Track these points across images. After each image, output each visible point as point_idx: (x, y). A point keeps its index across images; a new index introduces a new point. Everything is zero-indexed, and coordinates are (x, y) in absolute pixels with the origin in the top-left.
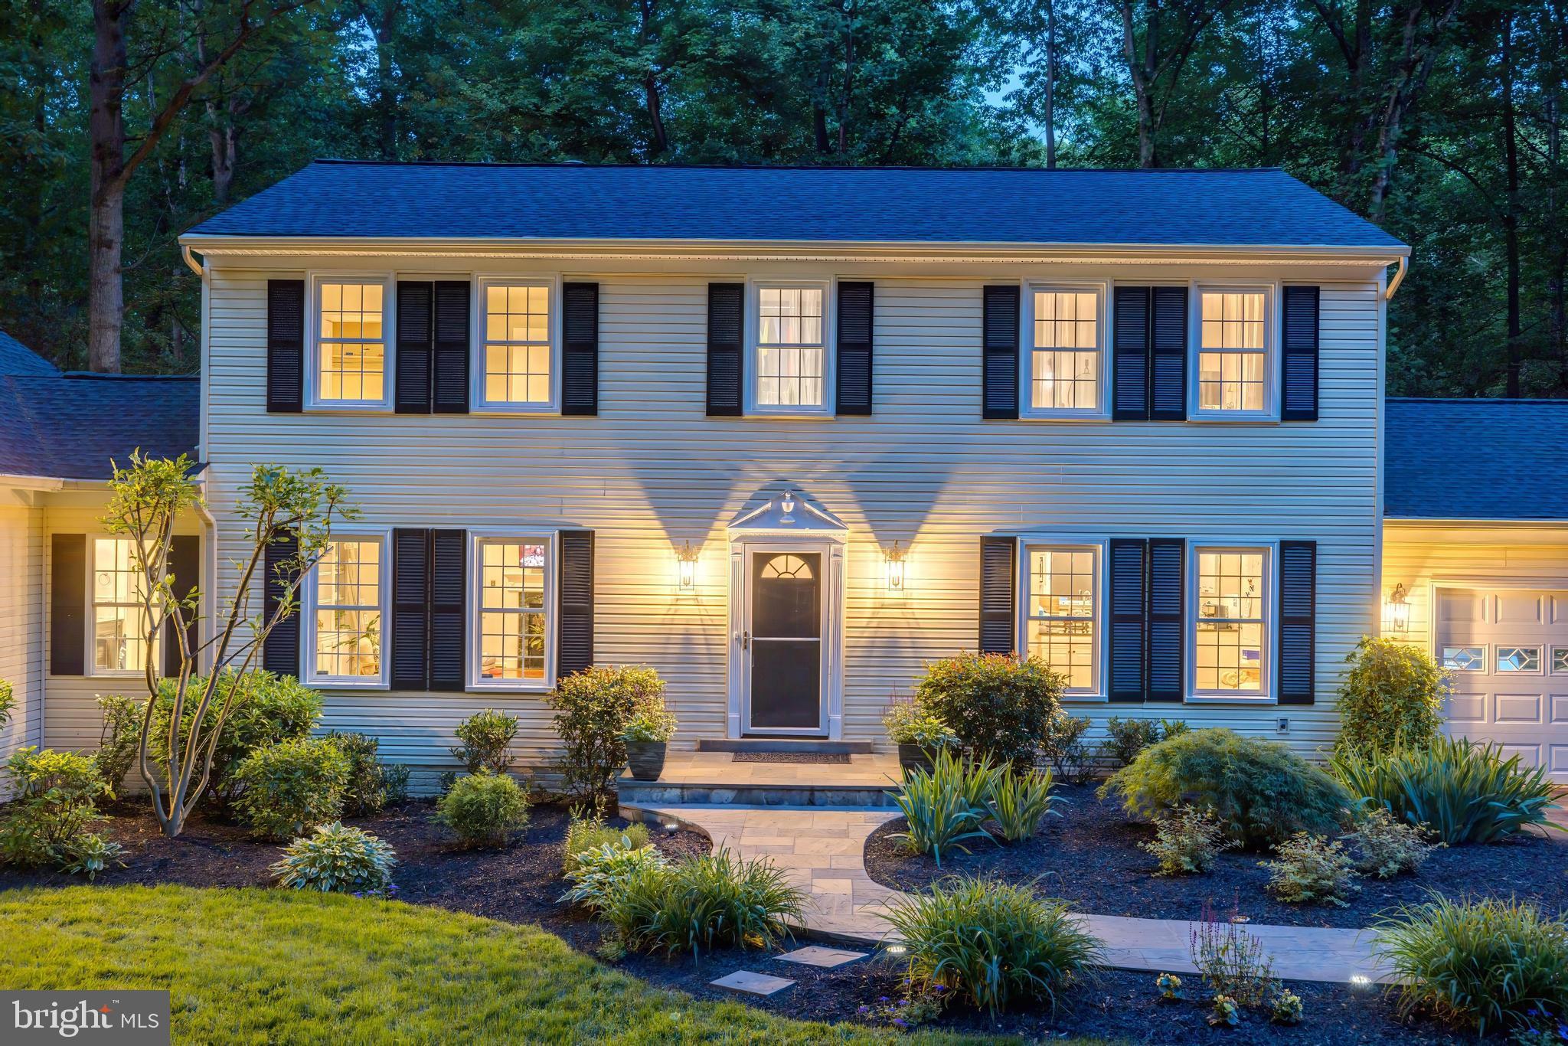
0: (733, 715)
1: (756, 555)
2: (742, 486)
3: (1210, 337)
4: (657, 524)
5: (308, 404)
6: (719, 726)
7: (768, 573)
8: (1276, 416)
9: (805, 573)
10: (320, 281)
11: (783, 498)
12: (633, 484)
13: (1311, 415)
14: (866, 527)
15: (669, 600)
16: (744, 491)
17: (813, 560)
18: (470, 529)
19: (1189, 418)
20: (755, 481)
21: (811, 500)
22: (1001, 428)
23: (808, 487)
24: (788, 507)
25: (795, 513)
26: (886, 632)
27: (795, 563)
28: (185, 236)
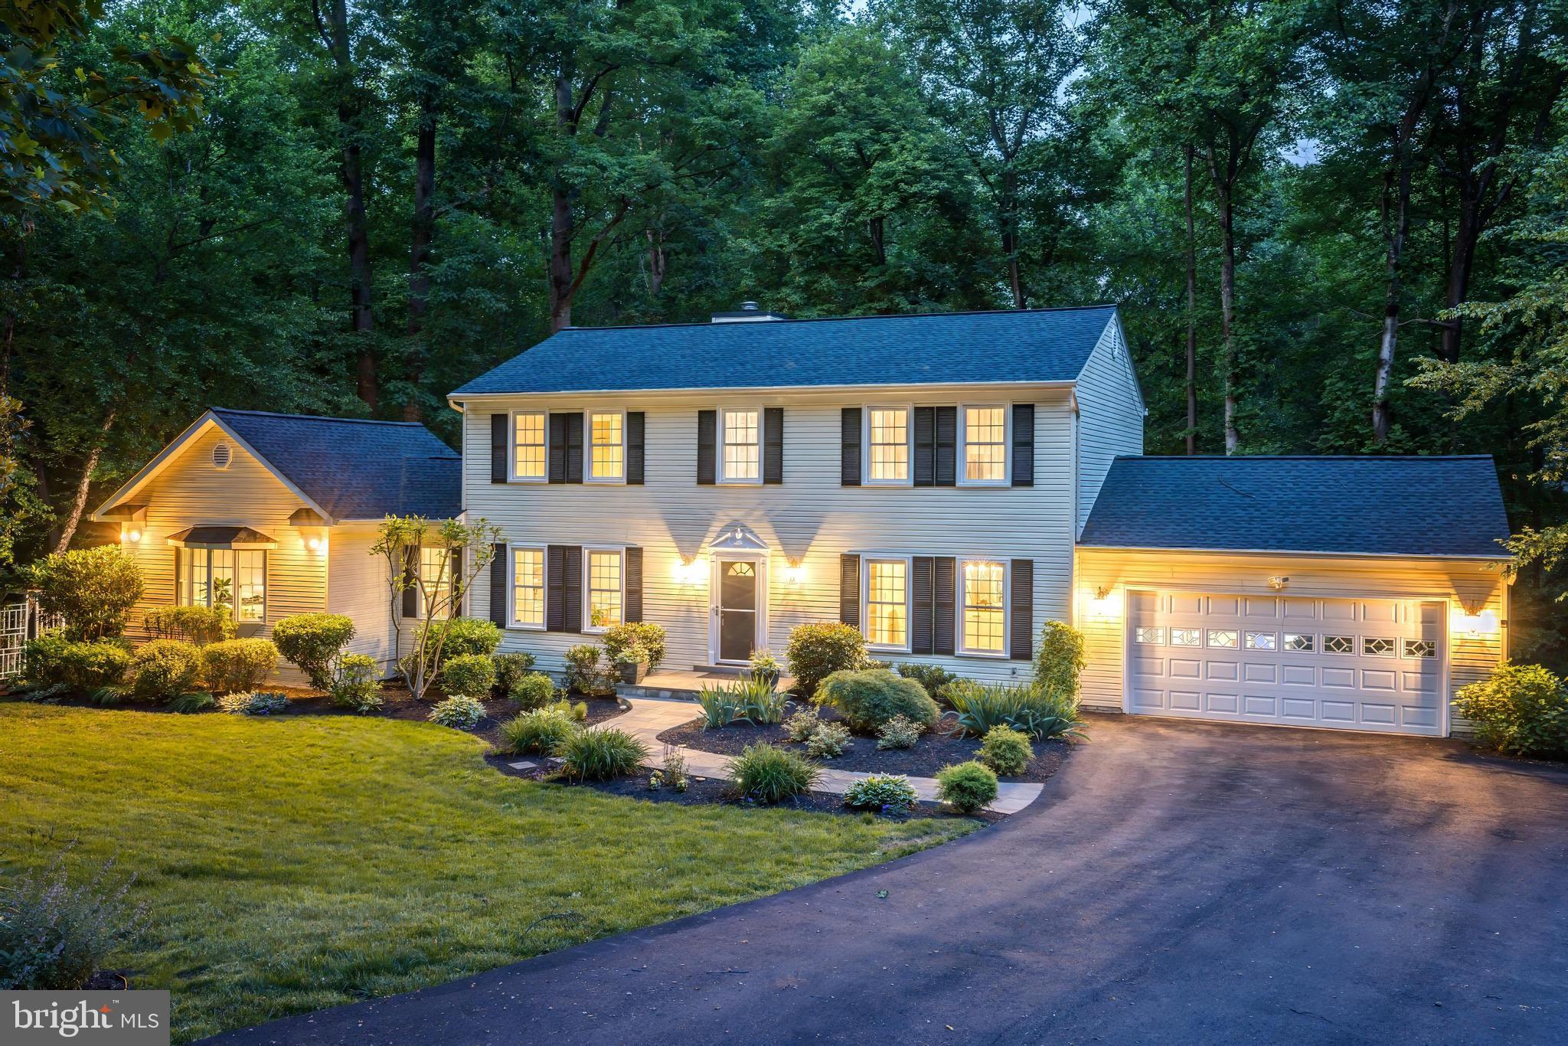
0: (711, 652)
1: (723, 563)
2: (716, 524)
3: (972, 435)
4: (674, 544)
5: (510, 479)
6: (704, 658)
7: (731, 573)
8: (1009, 484)
9: (750, 573)
10: (516, 414)
11: (736, 531)
12: (662, 522)
13: (1029, 483)
14: (780, 548)
15: (679, 587)
16: (716, 527)
17: (752, 565)
18: (584, 546)
19: (958, 484)
20: (722, 521)
21: (751, 532)
22: (852, 491)
23: (750, 525)
24: (739, 535)
25: (744, 539)
26: (790, 608)
27: (746, 567)
28: (452, 394)
